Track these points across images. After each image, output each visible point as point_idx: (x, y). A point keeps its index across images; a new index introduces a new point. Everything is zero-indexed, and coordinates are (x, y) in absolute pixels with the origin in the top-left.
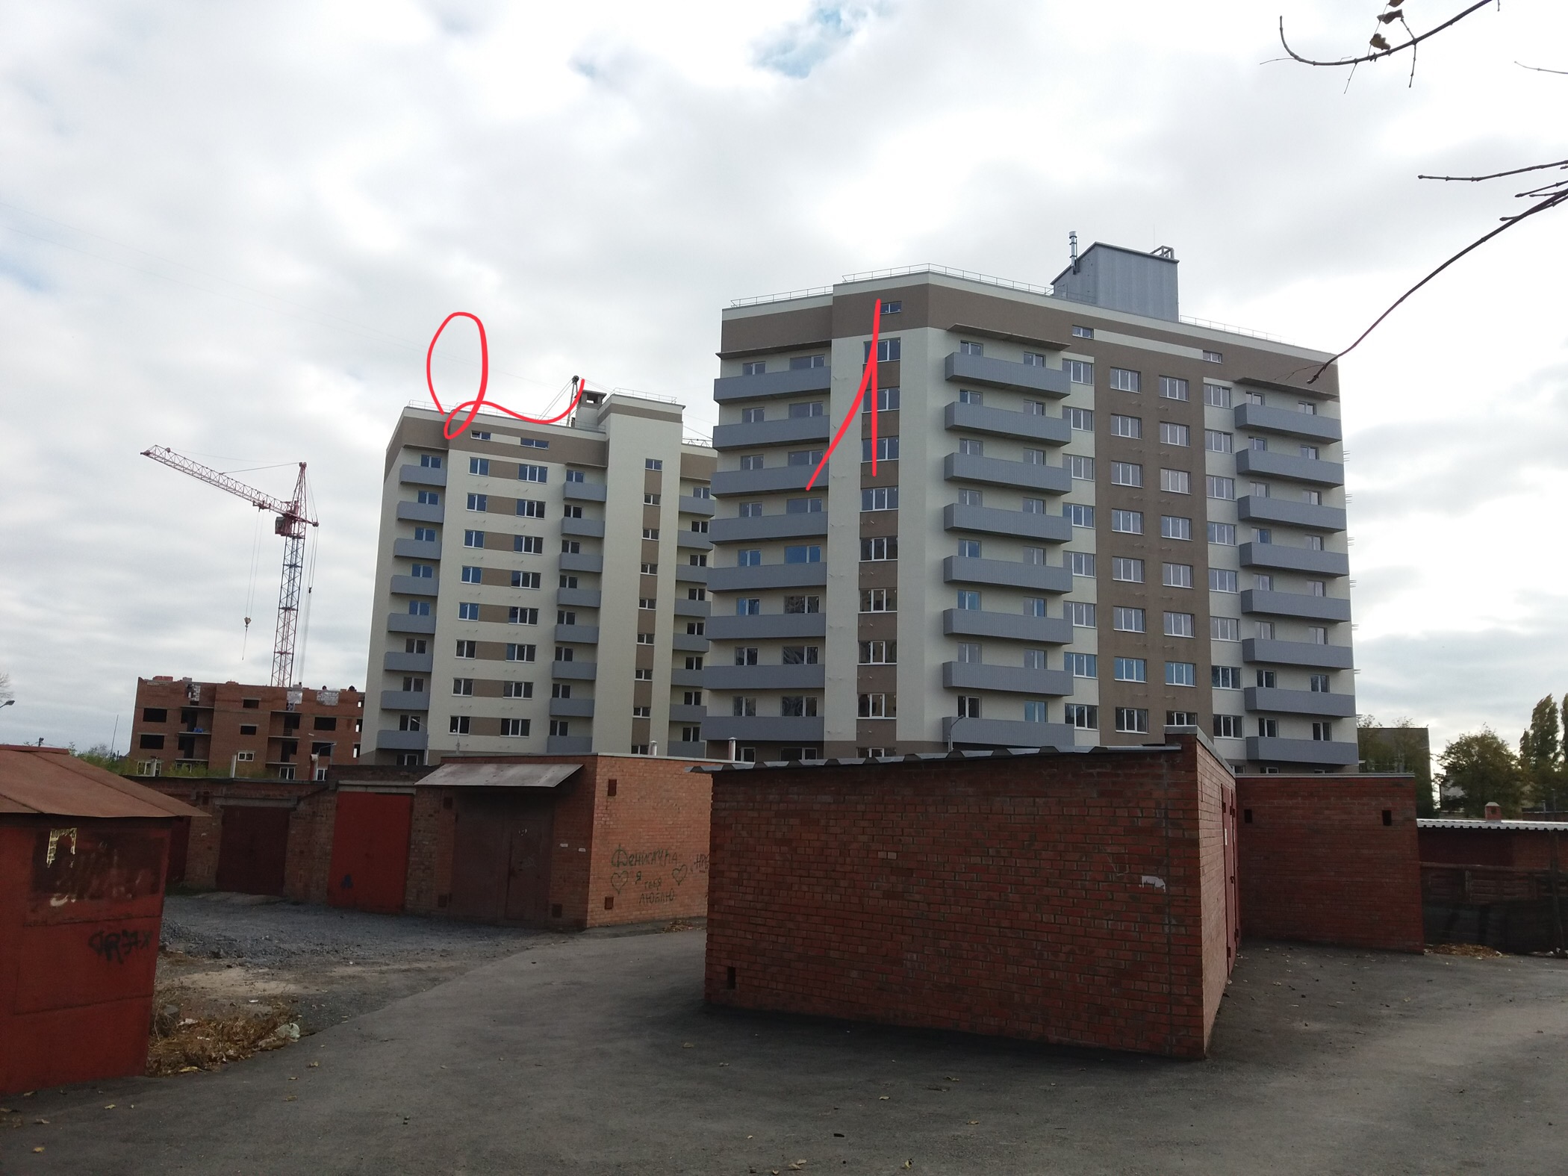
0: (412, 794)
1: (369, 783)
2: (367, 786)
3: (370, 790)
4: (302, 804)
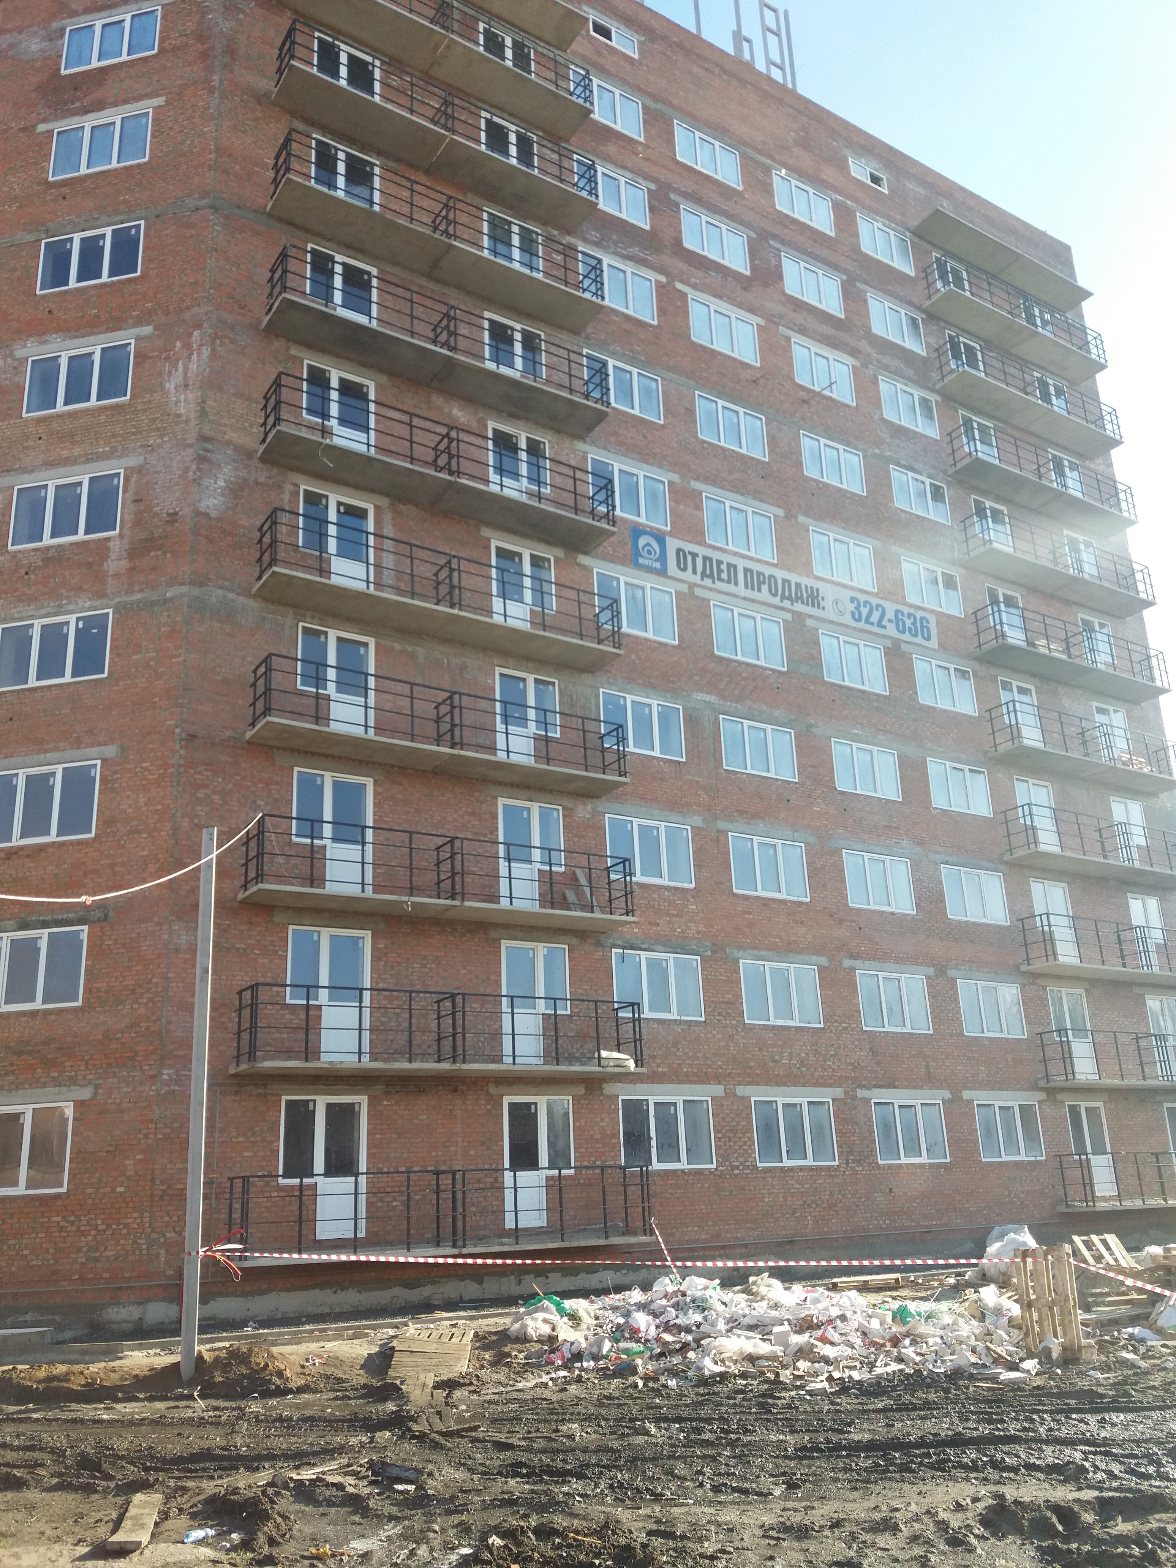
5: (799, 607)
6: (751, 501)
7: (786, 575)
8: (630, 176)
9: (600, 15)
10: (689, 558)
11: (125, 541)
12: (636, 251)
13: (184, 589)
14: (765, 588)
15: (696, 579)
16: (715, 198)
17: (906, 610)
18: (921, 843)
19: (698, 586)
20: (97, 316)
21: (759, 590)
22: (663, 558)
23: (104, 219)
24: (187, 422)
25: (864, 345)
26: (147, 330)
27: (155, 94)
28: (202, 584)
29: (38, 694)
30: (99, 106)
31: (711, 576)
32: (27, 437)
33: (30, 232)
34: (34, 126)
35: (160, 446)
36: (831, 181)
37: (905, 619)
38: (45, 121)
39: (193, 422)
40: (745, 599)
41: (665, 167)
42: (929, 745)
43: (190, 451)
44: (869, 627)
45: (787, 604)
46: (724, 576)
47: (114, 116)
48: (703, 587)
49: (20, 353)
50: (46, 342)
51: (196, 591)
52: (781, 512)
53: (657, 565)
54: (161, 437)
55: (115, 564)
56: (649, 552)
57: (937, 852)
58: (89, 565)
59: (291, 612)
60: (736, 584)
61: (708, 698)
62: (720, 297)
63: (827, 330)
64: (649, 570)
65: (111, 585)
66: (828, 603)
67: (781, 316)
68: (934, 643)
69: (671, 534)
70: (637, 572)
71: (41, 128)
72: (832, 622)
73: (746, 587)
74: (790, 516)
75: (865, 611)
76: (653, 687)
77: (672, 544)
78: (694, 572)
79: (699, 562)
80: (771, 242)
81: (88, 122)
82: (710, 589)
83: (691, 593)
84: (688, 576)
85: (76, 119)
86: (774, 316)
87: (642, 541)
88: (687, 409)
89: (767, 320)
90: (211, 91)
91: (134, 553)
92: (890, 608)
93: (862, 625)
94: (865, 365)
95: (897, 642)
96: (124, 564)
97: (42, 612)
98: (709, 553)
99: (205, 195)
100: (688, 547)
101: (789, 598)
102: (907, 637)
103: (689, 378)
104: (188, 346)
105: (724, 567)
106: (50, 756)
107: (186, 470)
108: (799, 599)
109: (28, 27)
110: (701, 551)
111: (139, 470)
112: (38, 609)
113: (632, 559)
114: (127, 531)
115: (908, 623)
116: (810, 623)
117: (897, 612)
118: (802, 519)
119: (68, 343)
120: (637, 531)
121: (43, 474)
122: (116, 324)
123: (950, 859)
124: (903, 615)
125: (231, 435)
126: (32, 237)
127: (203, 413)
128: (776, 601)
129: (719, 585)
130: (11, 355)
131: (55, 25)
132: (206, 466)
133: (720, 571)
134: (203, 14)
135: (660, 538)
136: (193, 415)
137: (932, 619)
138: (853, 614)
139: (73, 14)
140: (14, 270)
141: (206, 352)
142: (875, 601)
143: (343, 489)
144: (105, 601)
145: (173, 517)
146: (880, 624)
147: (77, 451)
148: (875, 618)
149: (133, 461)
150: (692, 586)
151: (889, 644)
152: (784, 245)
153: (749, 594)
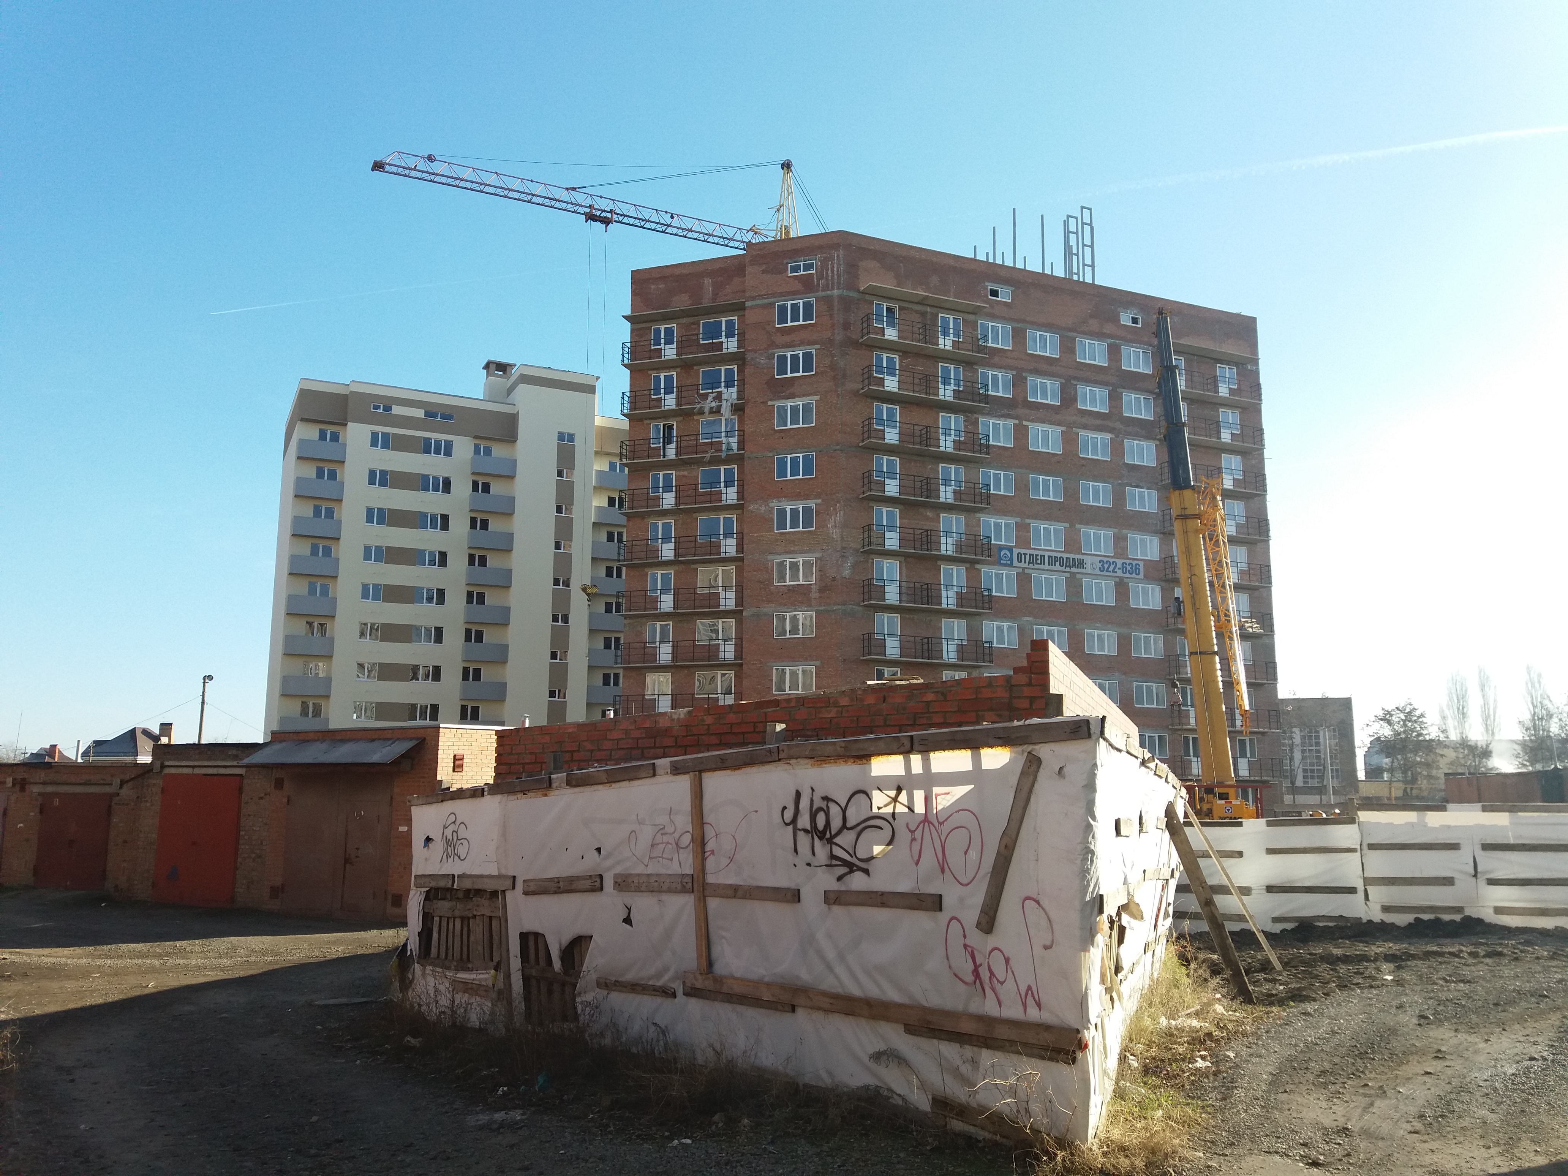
0: (241, 775)
1: (196, 764)
2: (193, 767)
3: (197, 771)
4: (125, 787)
5: (1074, 570)
6: (1053, 523)
7: (1068, 555)
8: (1004, 371)
9: (993, 284)
10: (1023, 556)
11: (817, 586)
12: (1005, 411)
13: (840, 607)
14: (1057, 563)
15: (1026, 565)
16: (1044, 367)
17: (1128, 562)
18: (1125, 673)
19: (1027, 568)
20: (800, 493)
21: (1055, 565)
22: (1011, 559)
23: (799, 450)
24: (837, 541)
25: (1118, 425)
26: (819, 501)
27: (814, 394)
28: (845, 604)
29: (791, 640)
30: (792, 396)
31: (1033, 563)
32: (777, 540)
33: (770, 452)
34: (767, 402)
35: (828, 550)
36: (1108, 332)
37: (1127, 566)
38: (771, 400)
39: (839, 542)
40: (1048, 570)
41: (1022, 359)
42: (1133, 627)
43: (839, 553)
44: (1108, 574)
45: (1068, 569)
46: (1039, 562)
47: (799, 403)
48: (1029, 568)
49: (771, 505)
50: (781, 501)
51: (843, 607)
52: (1067, 525)
53: (1009, 562)
54: (828, 546)
55: (814, 595)
56: (1005, 557)
57: (1132, 677)
58: (805, 594)
59: (872, 609)
60: (1044, 564)
61: (1028, 619)
62: (1044, 422)
63: (1098, 422)
64: (1005, 565)
65: (813, 602)
66: (1088, 566)
67: (1074, 422)
68: (1141, 576)
69: (1015, 547)
70: (1000, 567)
71: (770, 403)
72: (1090, 574)
73: (1049, 565)
74: (1072, 526)
75: (1106, 566)
76: (1005, 617)
77: (1016, 551)
78: (1025, 562)
79: (1028, 557)
80: (1072, 382)
81: (789, 404)
82: (1032, 569)
83: (1023, 572)
84: (1023, 565)
85: (784, 401)
86: (1071, 424)
87: (1002, 553)
88: (1025, 485)
89: (1067, 427)
90: (838, 395)
91: (821, 590)
92: (1119, 562)
93: (1105, 573)
94: (1117, 436)
95: (1121, 578)
96: (818, 595)
97: (790, 610)
98: (1032, 552)
99: (838, 444)
100: (1023, 551)
101: (1069, 566)
102: (1127, 575)
103: (1027, 469)
104: (835, 509)
105: (1039, 557)
106: (797, 663)
107: (838, 561)
108: (1074, 566)
109: (759, 350)
110: (1028, 552)
111: (820, 559)
112: (788, 608)
113: (998, 563)
114: (818, 583)
115: (1129, 568)
116: (1078, 576)
117: (1123, 564)
118: (1077, 526)
119: (790, 503)
120: (1001, 548)
121: (785, 556)
122: (807, 497)
123: (1138, 680)
124: (1126, 564)
125: (852, 544)
126: (771, 454)
127: (842, 538)
128: (1063, 569)
129: (1036, 566)
130: (768, 505)
131: (770, 351)
132: (844, 559)
133: (1037, 559)
134: (833, 357)
135: (1010, 549)
136: (839, 539)
137: (1142, 564)
138: (1100, 568)
139: (778, 347)
140: (766, 468)
141: (842, 513)
142: (1111, 560)
143: (888, 557)
144: (812, 609)
145: (834, 579)
146: (1113, 571)
147: (796, 548)
148: (1111, 569)
149: (818, 555)
150: (1024, 569)
151: (1117, 580)
152: (1078, 381)
153: (1050, 567)
